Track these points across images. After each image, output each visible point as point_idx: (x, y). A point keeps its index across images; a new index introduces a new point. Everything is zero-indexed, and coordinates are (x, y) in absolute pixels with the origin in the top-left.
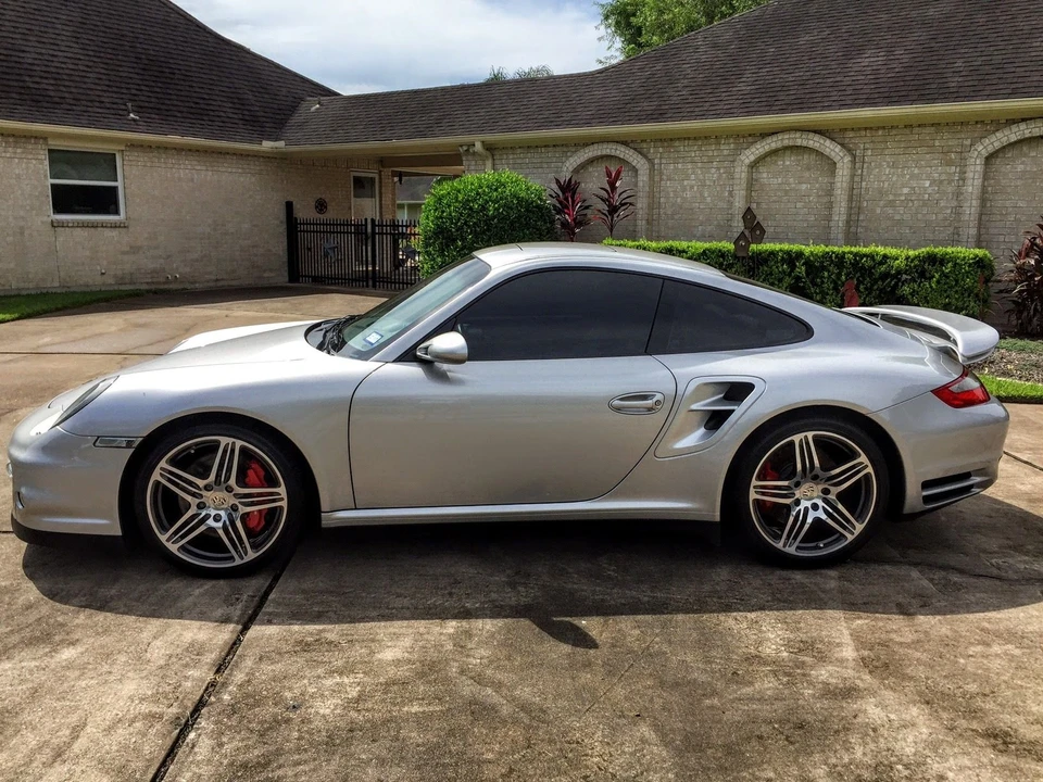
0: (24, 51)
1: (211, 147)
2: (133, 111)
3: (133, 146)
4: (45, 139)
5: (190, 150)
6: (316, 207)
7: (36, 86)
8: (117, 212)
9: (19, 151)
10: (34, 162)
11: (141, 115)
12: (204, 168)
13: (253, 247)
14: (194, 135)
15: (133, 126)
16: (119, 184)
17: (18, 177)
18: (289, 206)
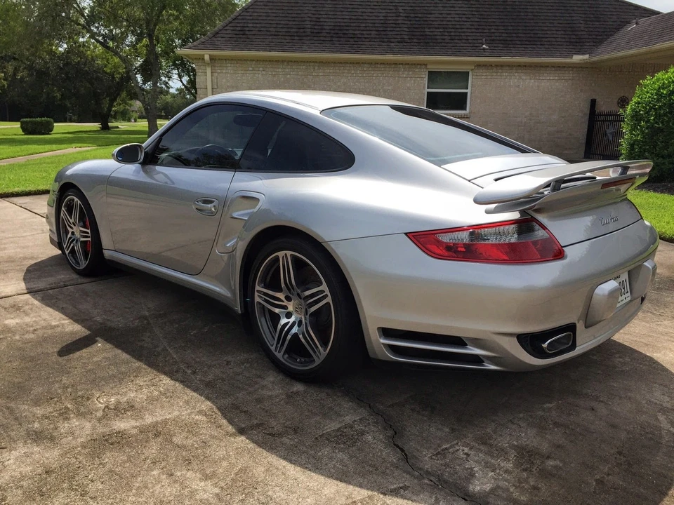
0: (431, 14)
1: (533, 63)
2: (486, 43)
3: (479, 65)
4: (426, 65)
5: (519, 66)
6: (618, 103)
7: (431, 34)
8: (465, 109)
9: (411, 73)
10: (418, 79)
11: (490, 45)
12: (528, 77)
13: (557, 132)
14: (522, 55)
15: (483, 53)
16: (468, 91)
17: (409, 88)
18: (593, 102)
